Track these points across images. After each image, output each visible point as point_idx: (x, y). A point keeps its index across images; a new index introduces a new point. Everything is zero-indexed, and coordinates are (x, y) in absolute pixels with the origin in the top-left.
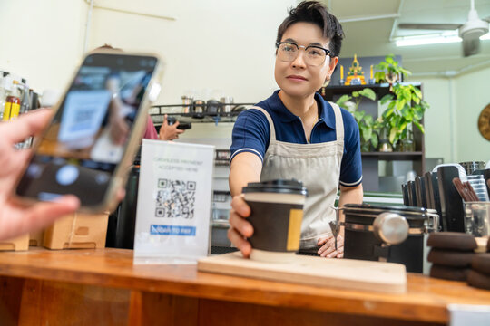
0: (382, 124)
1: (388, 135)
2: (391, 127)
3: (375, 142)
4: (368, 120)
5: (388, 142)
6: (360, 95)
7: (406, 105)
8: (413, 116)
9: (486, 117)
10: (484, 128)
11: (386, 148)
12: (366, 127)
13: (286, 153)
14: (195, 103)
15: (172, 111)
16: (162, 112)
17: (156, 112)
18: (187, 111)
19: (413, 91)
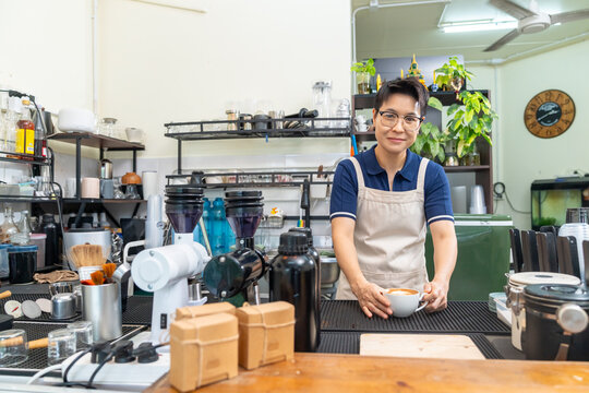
0: (448, 136)
1: (456, 148)
2: (459, 140)
3: (442, 157)
4: (435, 133)
5: (455, 155)
7: (475, 115)
8: (482, 128)
9: (532, 109)
10: (530, 122)
11: (452, 162)
12: (433, 140)
13: (372, 198)
14: (241, 118)
15: (216, 128)
16: (204, 130)
17: (197, 129)
18: (234, 127)
19: (481, 101)
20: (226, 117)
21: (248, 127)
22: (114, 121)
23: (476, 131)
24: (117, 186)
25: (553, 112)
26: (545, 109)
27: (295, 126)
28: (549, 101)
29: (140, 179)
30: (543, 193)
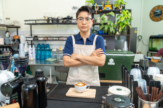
0: (117, 25)
1: (119, 29)
2: (120, 26)
3: (114, 32)
4: (112, 24)
5: (119, 31)
6: (109, 14)
7: (125, 18)
8: (127, 23)
9: (153, 12)
10: (152, 16)
11: (118, 33)
12: (111, 26)
13: (77, 47)
14: (49, 19)
15: (41, 22)
16: (37, 23)
17: (34, 22)
18: (46, 22)
19: (128, 13)
20: (43, 19)
21: (51, 22)
22: (9, 19)
23: (125, 24)
24: (11, 40)
25: (159, 13)
26: (157, 12)
27: (65, 22)
28: (158, 9)
29: (19, 37)
30: (153, 40)
